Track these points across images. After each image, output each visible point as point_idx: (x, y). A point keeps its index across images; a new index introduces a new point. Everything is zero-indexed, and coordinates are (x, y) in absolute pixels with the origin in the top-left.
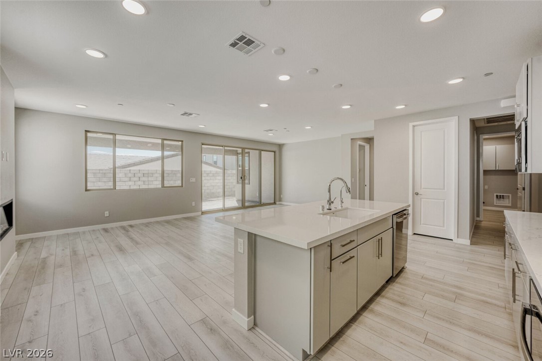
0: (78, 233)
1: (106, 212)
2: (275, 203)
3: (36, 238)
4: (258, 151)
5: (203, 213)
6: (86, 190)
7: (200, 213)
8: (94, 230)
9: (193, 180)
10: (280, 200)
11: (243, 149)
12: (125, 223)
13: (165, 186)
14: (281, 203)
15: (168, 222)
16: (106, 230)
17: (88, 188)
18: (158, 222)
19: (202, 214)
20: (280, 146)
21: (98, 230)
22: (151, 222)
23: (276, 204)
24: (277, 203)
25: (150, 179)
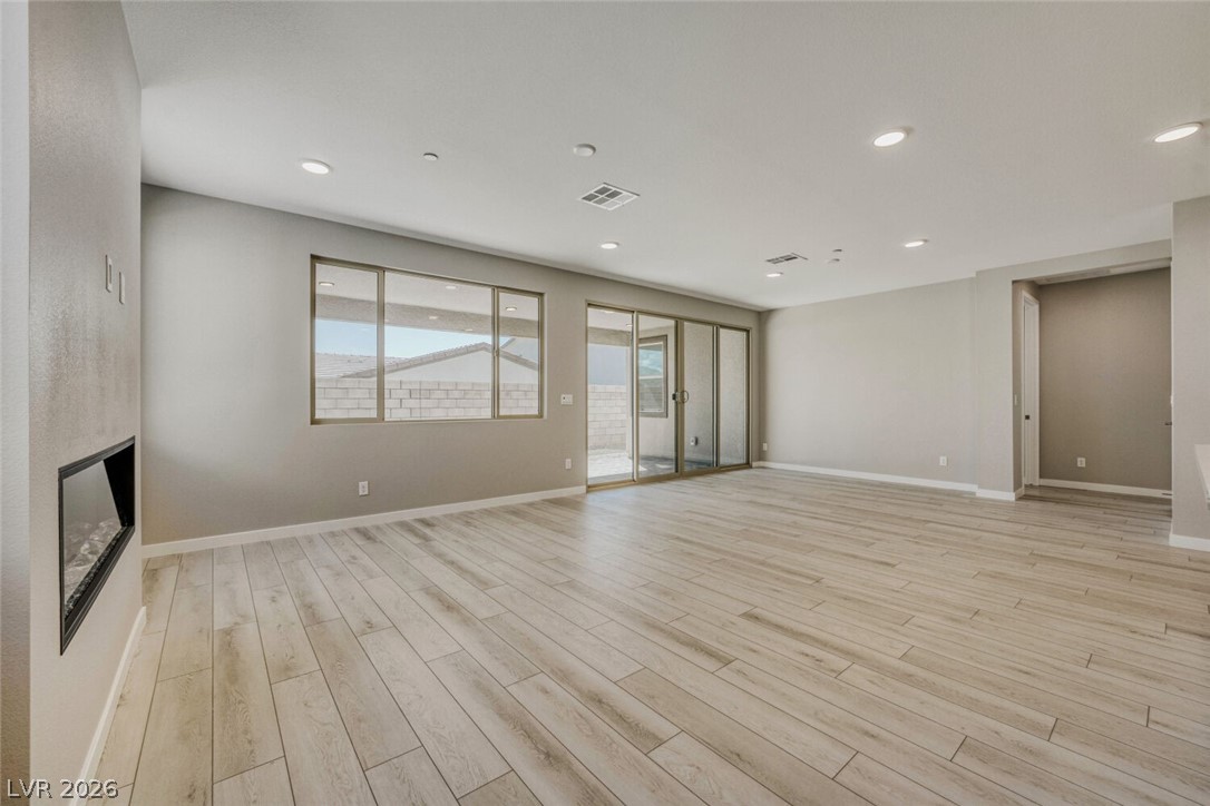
0: (292, 543)
1: (361, 484)
2: (748, 465)
3: (190, 554)
4: (710, 328)
5: (590, 489)
6: (314, 422)
7: (583, 488)
8: (333, 534)
9: (567, 399)
10: (762, 456)
11: (679, 321)
12: (409, 515)
13: (502, 413)
14: (761, 463)
15: (514, 512)
16: (364, 533)
17: (317, 417)
18: (489, 512)
19: (587, 492)
20: (763, 316)
21: (344, 532)
22: (472, 513)
23: (751, 467)
24: (754, 464)
25: (424, 403)
